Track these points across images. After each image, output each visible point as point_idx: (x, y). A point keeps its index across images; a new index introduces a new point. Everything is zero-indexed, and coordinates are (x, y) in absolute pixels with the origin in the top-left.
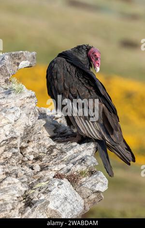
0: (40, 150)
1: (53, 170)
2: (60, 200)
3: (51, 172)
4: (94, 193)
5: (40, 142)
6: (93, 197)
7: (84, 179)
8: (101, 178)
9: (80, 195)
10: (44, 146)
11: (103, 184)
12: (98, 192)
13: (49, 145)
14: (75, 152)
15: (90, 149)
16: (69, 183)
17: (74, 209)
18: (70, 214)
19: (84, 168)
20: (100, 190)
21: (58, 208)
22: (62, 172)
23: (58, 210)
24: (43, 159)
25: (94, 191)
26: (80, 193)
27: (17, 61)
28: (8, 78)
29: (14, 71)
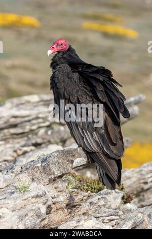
27: (71, 158)
28: (53, 177)
29: (67, 170)
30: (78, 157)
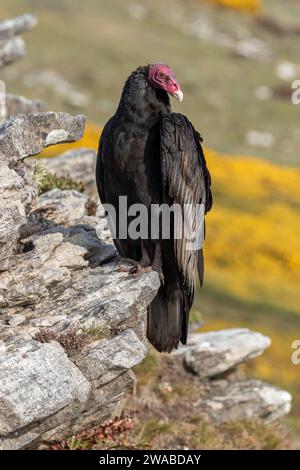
0: (30, 288)
1: (38, 324)
2: (20, 379)
3: (33, 329)
4: (110, 370)
5: (31, 274)
6: (110, 376)
7: (96, 343)
8: (129, 342)
9: (84, 373)
10: (41, 281)
11: (132, 353)
12: (118, 368)
13: (50, 280)
14: (105, 294)
15: (135, 290)
16: (62, 350)
17: (50, 397)
18: (39, 407)
19: (100, 323)
20: (123, 364)
21: (8, 394)
22: (54, 330)
23: (7, 398)
24: (37, 306)
25: (110, 366)
26: (83, 369)
27: (43, 130)
28: (16, 159)
29: (36, 148)
30: (54, 129)
